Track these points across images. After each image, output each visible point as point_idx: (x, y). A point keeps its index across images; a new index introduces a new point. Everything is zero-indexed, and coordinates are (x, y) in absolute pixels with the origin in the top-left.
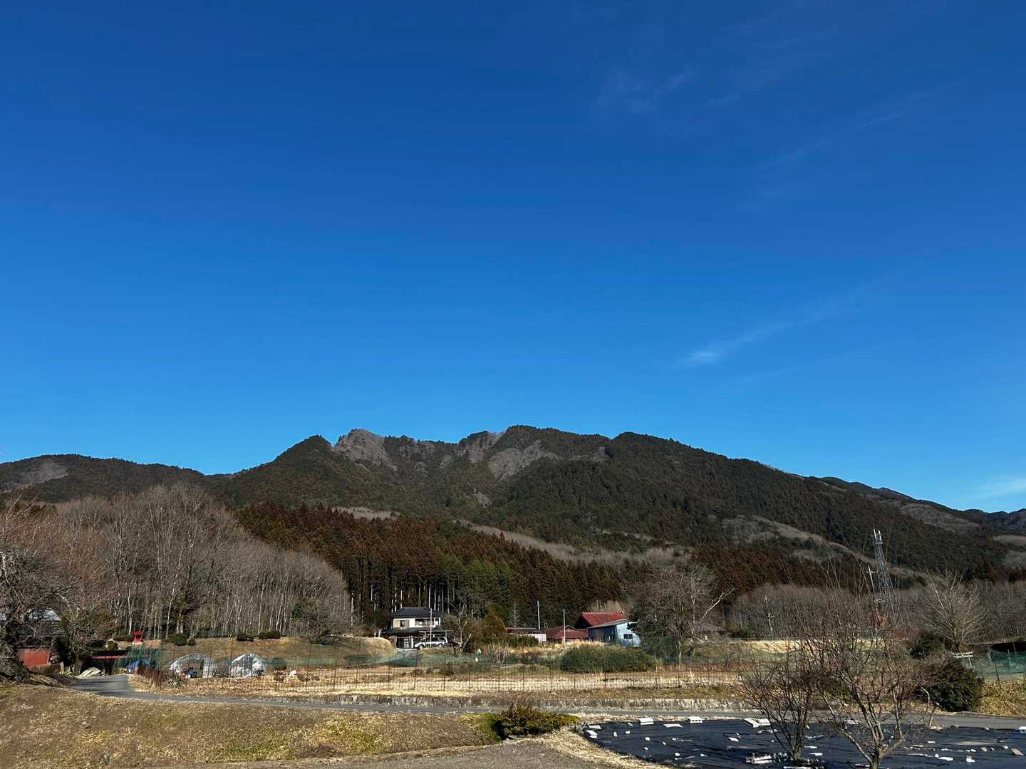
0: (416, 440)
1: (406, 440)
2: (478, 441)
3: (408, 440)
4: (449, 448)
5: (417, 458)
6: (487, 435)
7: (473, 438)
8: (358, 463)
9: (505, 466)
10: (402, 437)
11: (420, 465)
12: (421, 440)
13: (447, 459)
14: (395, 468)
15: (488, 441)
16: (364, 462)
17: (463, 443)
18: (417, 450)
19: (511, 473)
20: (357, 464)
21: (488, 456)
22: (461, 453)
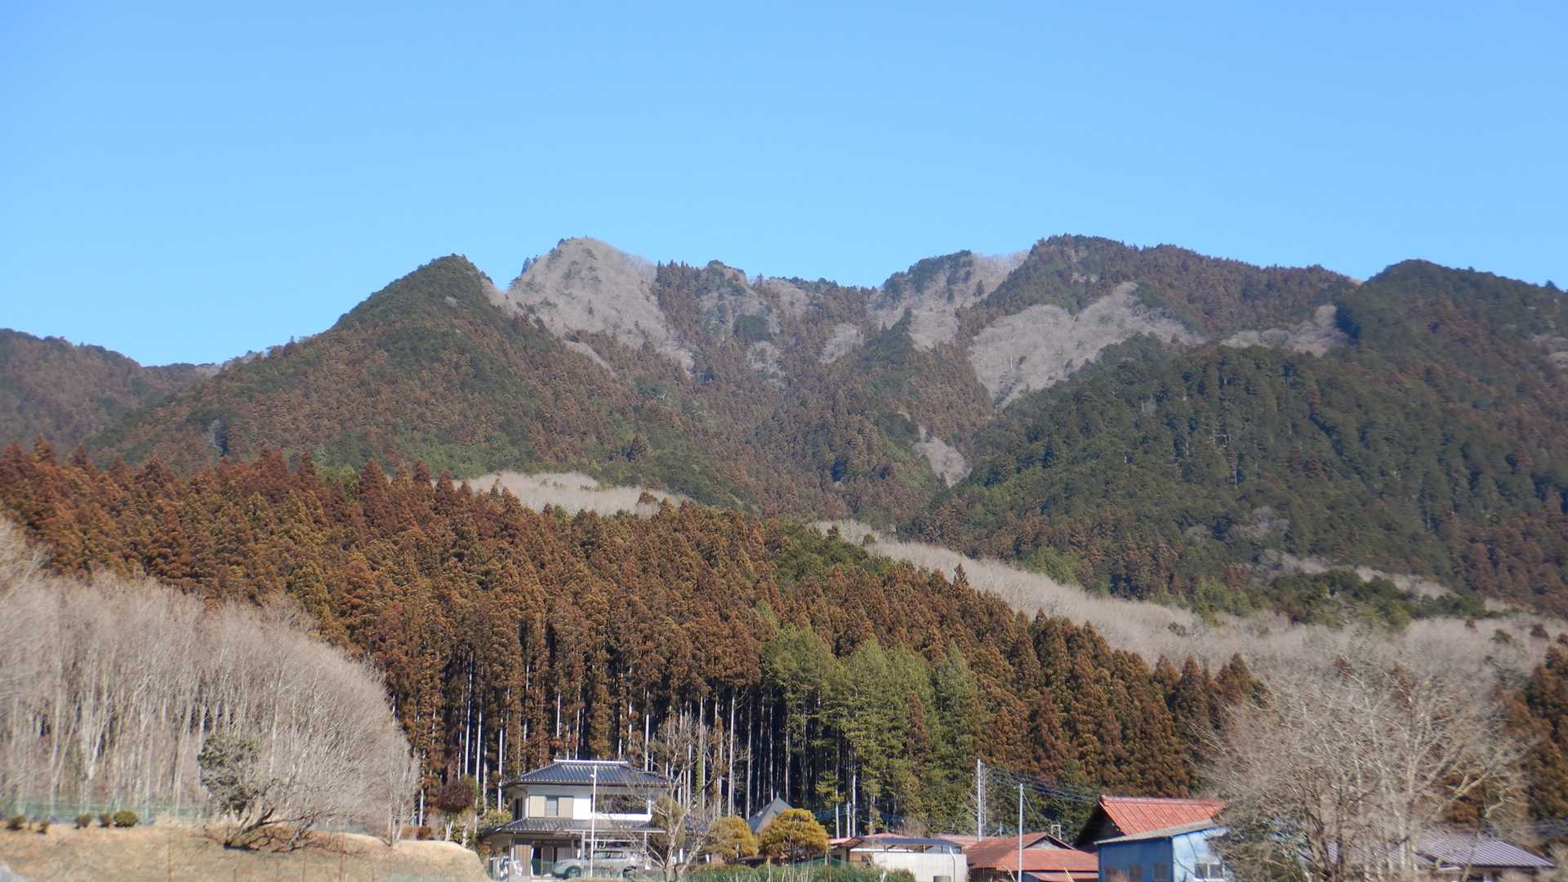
0: (751, 276)
1: (722, 274)
2: (942, 280)
3: (728, 275)
4: (852, 302)
5: (750, 330)
6: (970, 263)
7: (924, 272)
8: (575, 339)
9: (1022, 360)
10: (711, 263)
11: (763, 351)
12: (766, 278)
13: (845, 336)
14: (686, 360)
15: (973, 282)
16: (594, 339)
17: (894, 286)
18: (753, 306)
19: (1039, 383)
20: (570, 344)
21: (971, 326)
22: (887, 319)
